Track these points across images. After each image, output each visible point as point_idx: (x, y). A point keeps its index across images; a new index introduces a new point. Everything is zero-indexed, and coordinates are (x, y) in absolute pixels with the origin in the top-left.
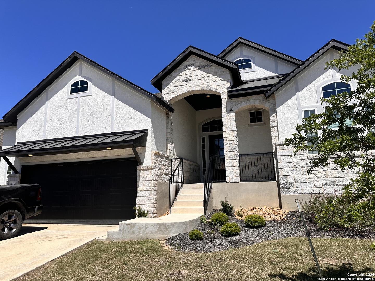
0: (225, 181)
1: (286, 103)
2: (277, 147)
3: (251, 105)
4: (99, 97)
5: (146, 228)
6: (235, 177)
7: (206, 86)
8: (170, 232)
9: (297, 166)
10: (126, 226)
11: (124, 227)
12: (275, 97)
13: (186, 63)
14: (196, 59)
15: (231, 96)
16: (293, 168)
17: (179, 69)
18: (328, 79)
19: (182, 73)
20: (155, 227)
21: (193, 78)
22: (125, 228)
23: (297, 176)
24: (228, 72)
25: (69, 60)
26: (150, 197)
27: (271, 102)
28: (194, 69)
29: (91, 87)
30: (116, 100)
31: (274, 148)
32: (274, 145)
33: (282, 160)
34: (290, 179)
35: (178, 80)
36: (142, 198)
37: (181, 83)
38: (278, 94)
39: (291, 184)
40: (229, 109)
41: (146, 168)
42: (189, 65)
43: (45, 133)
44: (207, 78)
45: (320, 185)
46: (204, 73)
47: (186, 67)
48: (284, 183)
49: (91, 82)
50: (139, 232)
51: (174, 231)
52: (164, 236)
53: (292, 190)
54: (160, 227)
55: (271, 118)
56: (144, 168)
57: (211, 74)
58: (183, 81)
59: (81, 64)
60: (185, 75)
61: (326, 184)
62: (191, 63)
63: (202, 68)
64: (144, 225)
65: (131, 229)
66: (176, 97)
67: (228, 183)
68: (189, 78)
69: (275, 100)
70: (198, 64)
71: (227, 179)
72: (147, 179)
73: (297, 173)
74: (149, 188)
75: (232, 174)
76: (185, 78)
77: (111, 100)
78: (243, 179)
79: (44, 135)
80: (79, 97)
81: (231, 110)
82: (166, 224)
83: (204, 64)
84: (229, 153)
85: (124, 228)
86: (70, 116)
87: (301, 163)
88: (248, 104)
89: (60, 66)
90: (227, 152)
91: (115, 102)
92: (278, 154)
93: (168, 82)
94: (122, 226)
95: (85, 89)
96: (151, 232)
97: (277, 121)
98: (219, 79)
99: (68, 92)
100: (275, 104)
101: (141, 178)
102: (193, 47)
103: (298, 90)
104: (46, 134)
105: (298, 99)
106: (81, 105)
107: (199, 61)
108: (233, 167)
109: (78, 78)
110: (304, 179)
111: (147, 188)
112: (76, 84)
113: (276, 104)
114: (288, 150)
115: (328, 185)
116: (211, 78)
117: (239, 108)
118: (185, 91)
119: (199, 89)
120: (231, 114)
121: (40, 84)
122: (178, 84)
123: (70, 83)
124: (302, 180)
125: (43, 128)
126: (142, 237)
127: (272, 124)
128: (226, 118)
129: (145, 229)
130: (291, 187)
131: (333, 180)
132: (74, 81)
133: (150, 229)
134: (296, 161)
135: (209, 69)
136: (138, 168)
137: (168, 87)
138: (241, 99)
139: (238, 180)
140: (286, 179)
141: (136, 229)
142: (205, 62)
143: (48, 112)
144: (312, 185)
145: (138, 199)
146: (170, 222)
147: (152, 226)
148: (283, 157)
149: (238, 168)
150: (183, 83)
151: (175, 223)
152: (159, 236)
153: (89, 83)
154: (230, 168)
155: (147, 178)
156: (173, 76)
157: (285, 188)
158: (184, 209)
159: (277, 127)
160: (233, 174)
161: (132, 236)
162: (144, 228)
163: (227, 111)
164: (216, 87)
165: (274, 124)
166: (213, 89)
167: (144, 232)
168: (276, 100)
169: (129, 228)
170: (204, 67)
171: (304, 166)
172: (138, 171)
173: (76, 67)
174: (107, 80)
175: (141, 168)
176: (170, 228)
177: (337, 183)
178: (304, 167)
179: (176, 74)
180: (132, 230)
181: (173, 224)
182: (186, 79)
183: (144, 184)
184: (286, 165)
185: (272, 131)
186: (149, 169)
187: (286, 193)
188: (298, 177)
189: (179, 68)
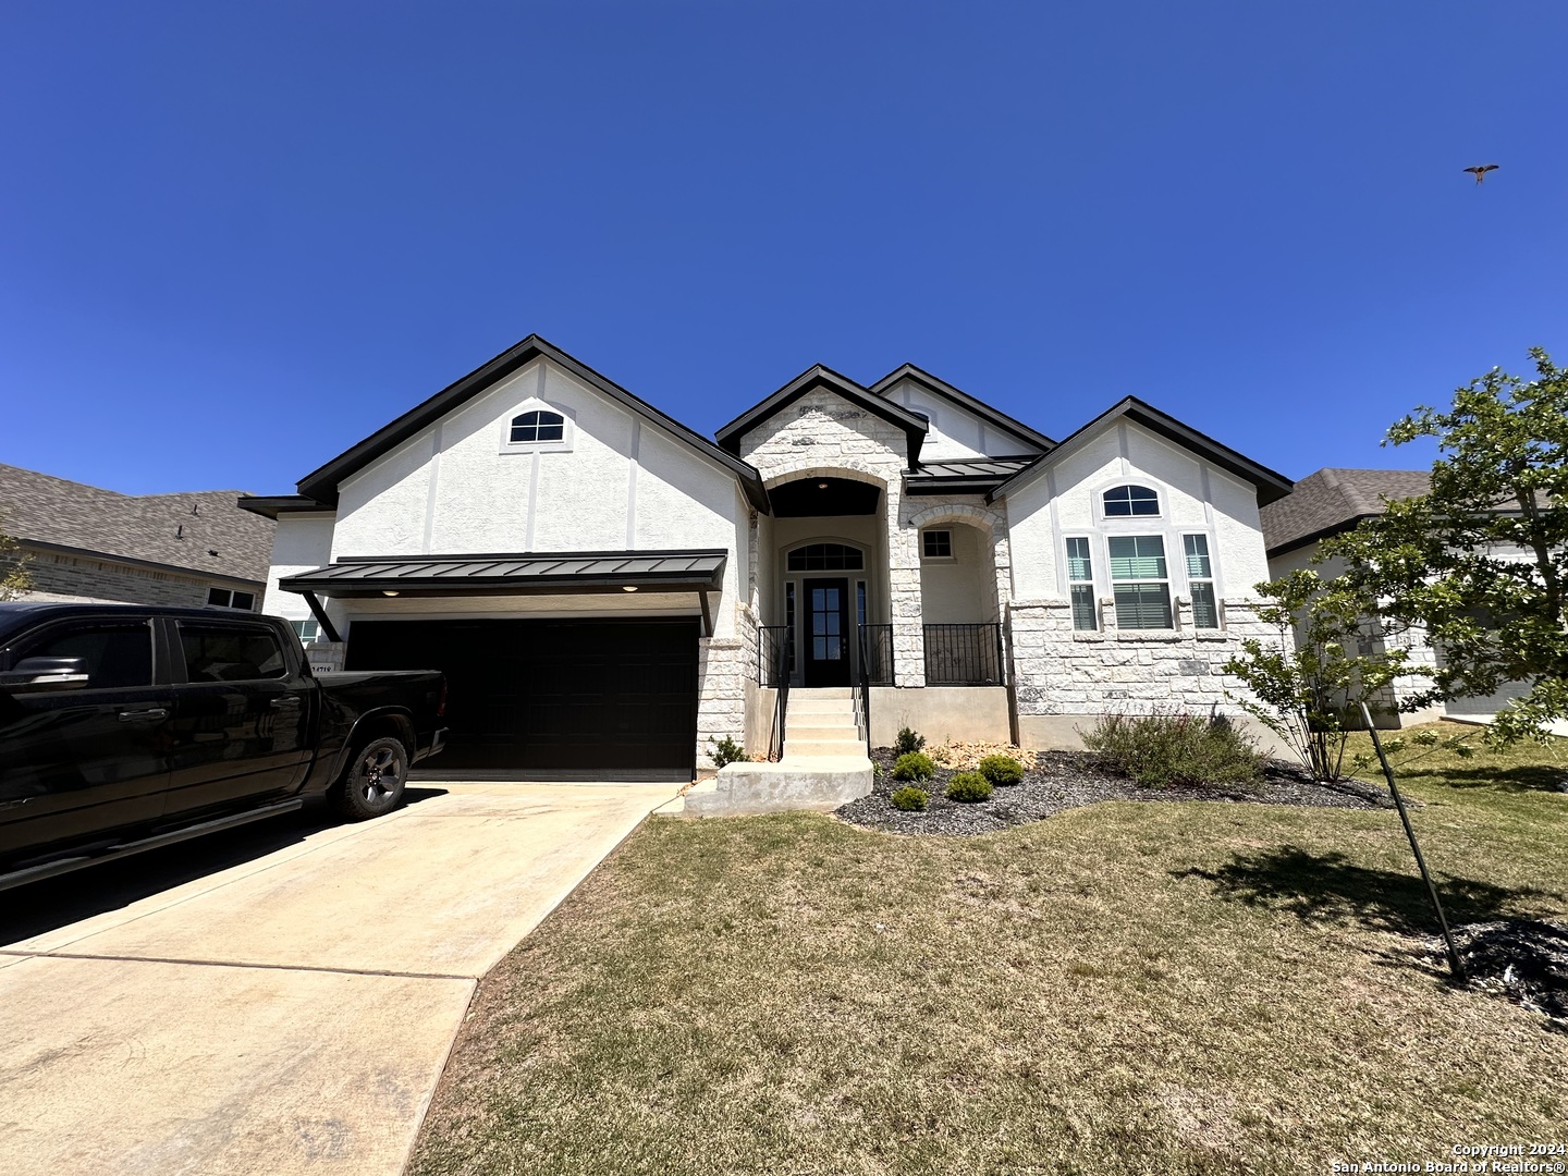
0: (893, 684)
1: (1029, 518)
2: (1013, 613)
3: (954, 515)
4: (592, 458)
5: (788, 784)
6: (916, 676)
7: (852, 460)
8: (839, 795)
9: (1053, 654)
10: (736, 780)
11: (731, 781)
12: (1005, 504)
13: (802, 402)
14: (827, 395)
15: (909, 491)
16: (1045, 659)
17: (786, 414)
18: (1114, 476)
19: (793, 425)
20: (808, 781)
21: (818, 439)
22: (735, 784)
23: (1051, 677)
24: (903, 435)
25: (515, 354)
26: (733, 714)
27: (998, 512)
28: (823, 419)
29: (571, 431)
30: (641, 471)
31: (1002, 615)
32: (1002, 608)
33: (1022, 640)
34: (1038, 682)
35: (783, 439)
36: (712, 718)
37: (790, 447)
38: (1015, 499)
39: (1039, 692)
40: (904, 519)
41: (725, 644)
42: (810, 409)
43: (428, 535)
44: (855, 443)
45: (1097, 695)
46: (847, 430)
47: (803, 411)
48: (1025, 691)
49: (573, 417)
50: (771, 793)
51: (847, 791)
52: (827, 803)
53: (1041, 706)
54: (819, 782)
55: (998, 548)
56: (719, 644)
57: (863, 434)
58: (795, 444)
59: (543, 371)
60: (800, 431)
61: (1111, 694)
62: (816, 403)
63: (842, 418)
64: (782, 778)
65: (750, 787)
66: (776, 478)
67: (900, 687)
68: (811, 437)
69: (1005, 509)
70: (832, 408)
71: (899, 680)
72: (725, 671)
73: (1052, 670)
74: (730, 693)
75: (908, 669)
76: (800, 438)
77: (629, 468)
78: (933, 679)
79: (426, 544)
80: (537, 453)
81: (910, 522)
82: (831, 775)
83: (849, 409)
84: (904, 621)
85: (731, 785)
86: (509, 499)
87: (1060, 649)
88: (949, 512)
89: (486, 365)
90: (899, 618)
91: (638, 475)
92: (1014, 627)
93: (757, 441)
94: (728, 780)
95: (556, 434)
96: (800, 794)
97: (1010, 555)
98: (882, 449)
99: (503, 436)
100: (1005, 519)
101: (710, 670)
102: (824, 369)
103: (1054, 493)
104: (432, 542)
105: (1054, 512)
106: (540, 474)
107: (835, 403)
108: (911, 653)
109: (533, 404)
110: (1066, 683)
111: (726, 692)
112: (529, 418)
113: (1009, 519)
114: (1034, 620)
115: (1115, 696)
116: (863, 443)
117: (927, 519)
118: (801, 466)
119: (835, 465)
120: (910, 531)
121: (421, 406)
122: (782, 448)
123: (511, 414)
124: (1062, 685)
125: (422, 524)
126: (778, 806)
127: (1000, 561)
128: (898, 538)
129: (785, 787)
130: (1040, 700)
131: (1124, 686)
132: (523, 409)
133: (796, 787)
134: (1051, 645)
135: (860, 423)
136: (702, 642)
137: (756, 451)
138: (931, 499)
139: (922, 681)
140: (1029, 683)
141: (763, 786)
142: (849, 406)
143: (439, 483)
144: (1083, 696)
145: (701, 719)
146: (840, 771)
147: (800, 779)
148: (1024, 635)
149: (922, 655)
150: (796, 449)
151: (849, 774)
152: (816, 803)
153: (566, 419)
154: (906, 655)
155: (727, 669)
156: (771, 427)
157: (1027, 701)
158: (817, 745)
159: (1010, 568)
160: (911, 668)
161: (753, 803)
162: (783, 783)
163: (899, 523)
164: (875, 466)
165: (1005, 561)
166: (869, 471)
167: (782, 793)
168: (1009, 510)
169: (744, 785)
170: (847, 418)
171: (1068, 655)
172: (700, 649)
173: (529, 375)
174: (619, 418)
175: (712, 643)
176: (839, 785)
177: (1131, 694)
178: (1067, 657)
179: (779, 424)
180: (752, 789)
181: (845, 777)
182: (803, 440)
183: (718, 683)
184: (1030, 651)
185: (998, 575)
186: (731, 648)
187: (1030, 712)
188: (1055, 680)
189: (785, 410)
